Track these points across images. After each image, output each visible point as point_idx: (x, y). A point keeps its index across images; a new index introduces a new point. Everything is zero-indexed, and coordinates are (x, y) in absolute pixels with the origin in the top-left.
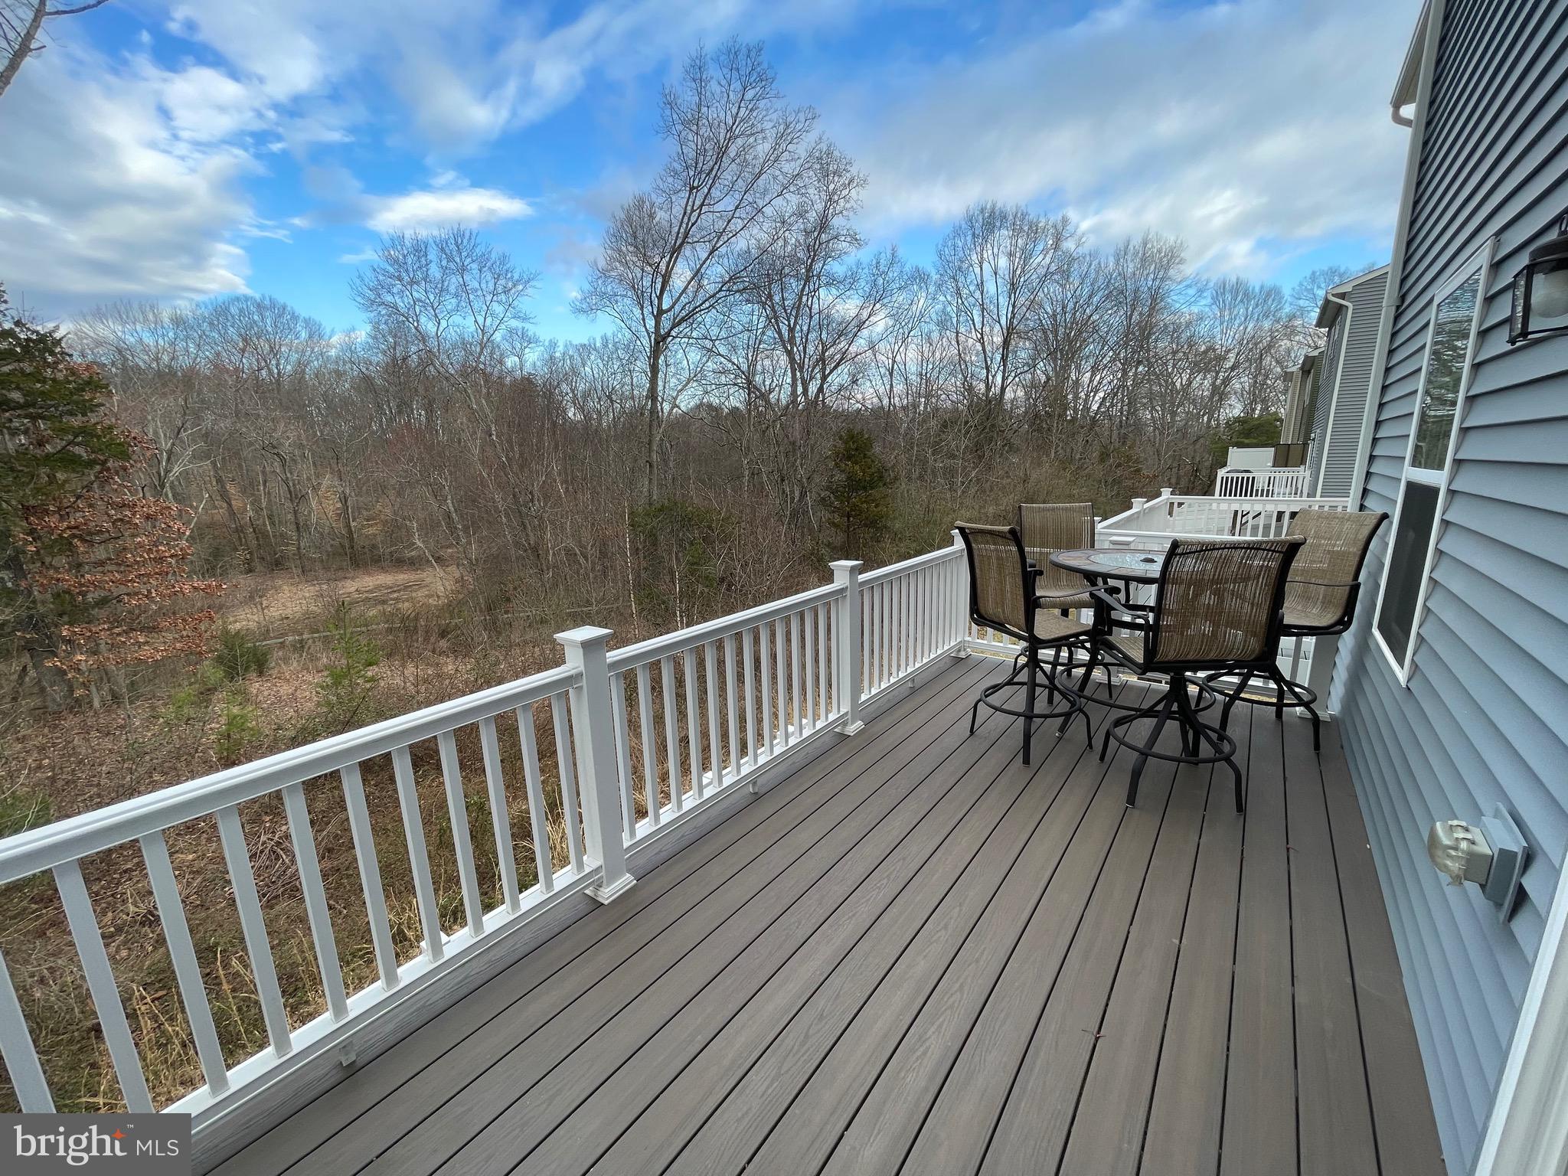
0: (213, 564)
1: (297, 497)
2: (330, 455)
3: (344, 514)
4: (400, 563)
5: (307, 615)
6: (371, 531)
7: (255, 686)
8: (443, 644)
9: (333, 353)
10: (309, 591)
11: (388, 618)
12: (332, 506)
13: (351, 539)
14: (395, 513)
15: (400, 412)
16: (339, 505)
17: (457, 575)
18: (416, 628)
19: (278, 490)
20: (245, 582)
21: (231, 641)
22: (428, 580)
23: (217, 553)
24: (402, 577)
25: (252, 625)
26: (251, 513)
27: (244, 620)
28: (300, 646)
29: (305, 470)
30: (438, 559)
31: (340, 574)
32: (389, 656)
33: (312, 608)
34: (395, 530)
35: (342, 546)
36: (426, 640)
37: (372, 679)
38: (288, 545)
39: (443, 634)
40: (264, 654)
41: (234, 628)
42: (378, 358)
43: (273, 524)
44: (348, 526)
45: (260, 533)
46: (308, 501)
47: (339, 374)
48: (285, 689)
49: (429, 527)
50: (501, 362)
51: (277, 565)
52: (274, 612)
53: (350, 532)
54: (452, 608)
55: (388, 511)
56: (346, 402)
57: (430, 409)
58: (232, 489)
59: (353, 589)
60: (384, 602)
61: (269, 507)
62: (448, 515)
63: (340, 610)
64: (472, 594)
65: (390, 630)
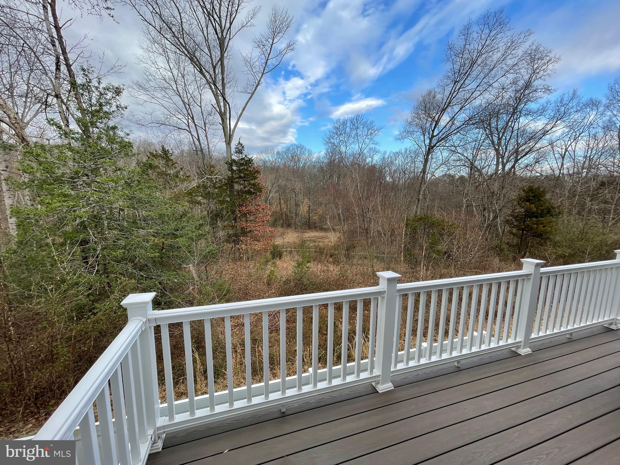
0: (274, 224)
1: (297, 205)
2: (308, 192)
3: (308, 212)
4: (322, 229)
5: (294, 242)
6: (315, 218)
7: (278, 262)
8: (331, 259)
9: (314, 160)
10: (296, 235)
11: (316, 247)
12: (306, 209)
13: (309, 220)
14: (323, 213)
15: (329, 179)
16: (308, 208)
17: (339, 236)
18: (323, 252)
19: (293, 202)
20: (280, 229)
21: (275, 247)
22: (329, 236)
23: (276, 221)
24: (322, 234)
25: (280, 243)
26: (285, 210)
27: (278, 241)
28: (291, 252)
29: (301, 197)
30: (333, 229)
31: (305, 231)
32: (314, 260)
33: (296, 241)
34: (322, 218)
35: (307, 222)
36: (326, 257)
37: (308, 267)
38: (292, 220)
39: (331, 256)
40: (282, 253)
41: (276, 243)
42: (326, 161)
43: (290, 213)
44: (309, 216)
45: (287, 215)
46: (300, 207)
47: (314, 166)
48: (285, 265)
49: (332, 218)
50: (365, 160)
51: (289, 226)
52: (286, 240)
53: (309, 218)
54: (336, 247)
55: (321, 212)
56: (315, 175)
57: (339, 178)
58: (282, 202)
59: (307, 236)
60: (315, 242)
61: (290, 208)
62: (339, 215)
63: (303, 243)
64: (342, 243)
65: (315, 252)
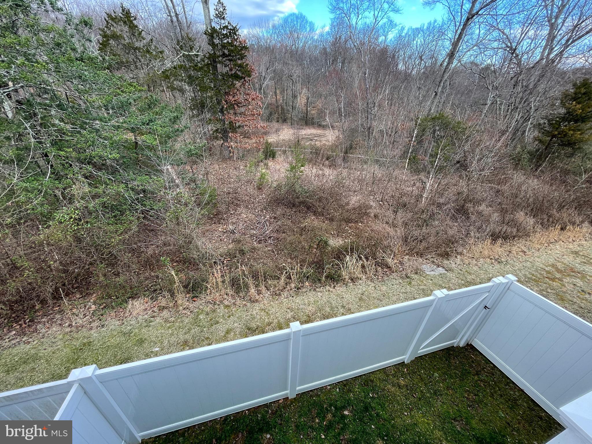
0: (269, 119)
1: (295, 97)
2: (307, 81)
3: (306, 105)
4: (320, 126)
5: (290, 140)
6: (313, 112)
7: (270, 163)
8: (327, 162)
9: (316, 37)
10: (291, 131)
11: (312, 147)
12: (304, 101)
13: (307, 115)
14: (322, 107)
15: (332, 64)
16: (306, 101)
17: (337, 134)
18: (320, 153)
19: (290, 92)
20: (275, 125)
21: (268, 145)
22: (327, 134)
23: (271, 114)
24: (319, 132)
25: (275, 141)
26: (281, 101)
27: (272, 139)
28: (285, 152)
29: (299, 86)
30: (332, 127)
31: (301, 127)
32: (310, 161)
33: (291, 138)
34: (321, 113)
35: (304, 117)
36: (322, 160)
37: (302, 172)
38: (289, 114)
39: (327, 159)
40: (275, 153)
41: (270, 141)
42: (331, 39)
43: (286, 105)
44: (307, 110)
45: (283, 109)
46: (297, 98)
47: (316, 47)
48: (278, 167)
49: (332, 113)
50: (377, 39)
51: (285, 121)
52: (281, 137)
53: (307, 112)
54: (334, 147)
55: (320, 105)
56: (316, 59)
57: (343, 63)
58: (278, 92)
59: (304, 134)
60: (311, 140)
61: (286, 100)
62: (340, 109)
63: (298, 143)
64: (341, 144)
65: (311, 152)
